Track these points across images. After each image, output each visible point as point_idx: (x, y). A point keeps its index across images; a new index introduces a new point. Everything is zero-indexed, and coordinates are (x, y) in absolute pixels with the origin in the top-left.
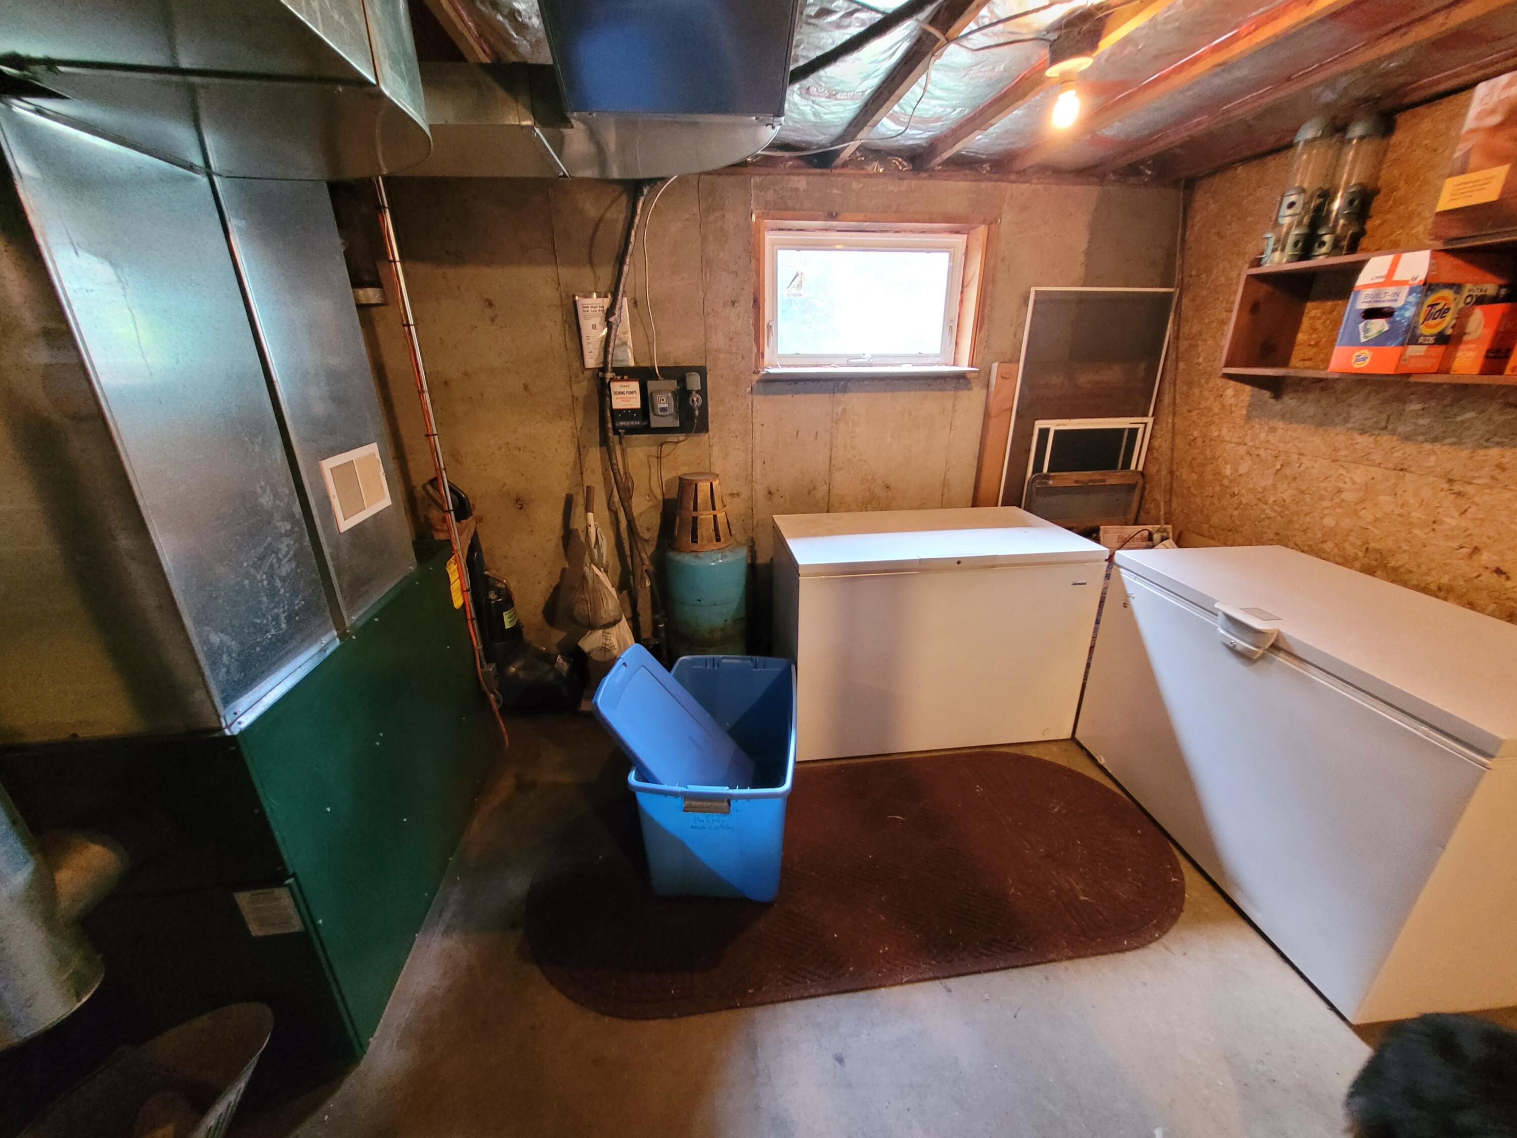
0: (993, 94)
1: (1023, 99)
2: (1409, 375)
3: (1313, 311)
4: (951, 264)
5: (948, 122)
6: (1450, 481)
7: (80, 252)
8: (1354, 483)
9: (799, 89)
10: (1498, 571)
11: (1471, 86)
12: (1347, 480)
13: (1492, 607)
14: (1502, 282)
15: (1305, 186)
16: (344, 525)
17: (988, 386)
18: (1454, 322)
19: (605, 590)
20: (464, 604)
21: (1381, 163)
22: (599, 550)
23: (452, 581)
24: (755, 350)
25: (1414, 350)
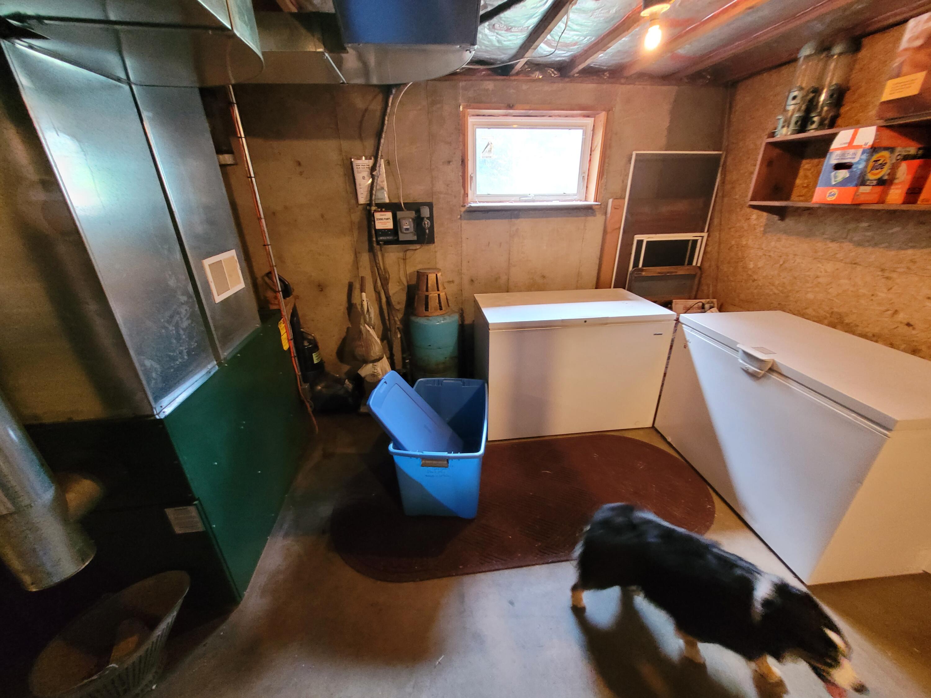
0: (608, 27)
1: (628, 30)
2: (859, 205)
3: (806, 165)
4: (584, 137)
5: (582, 46)
6: (883, 270)
7: (59, 133)
8: (826, 272)
9: (488, 25)
10: (908, 325)
11: (905, 21)
12: (822, 270)
13: (903, 346)
14: (920, 146)
15: (804, 85)
16: (218, 299)
17: (606, 213)
18: (889, 171)
19: (373, 340)
20: (289, 348)
21: (851, 70)
22: (369, 315)
23: (282, 334)
24: (462, 192)
25: (863, 189)
